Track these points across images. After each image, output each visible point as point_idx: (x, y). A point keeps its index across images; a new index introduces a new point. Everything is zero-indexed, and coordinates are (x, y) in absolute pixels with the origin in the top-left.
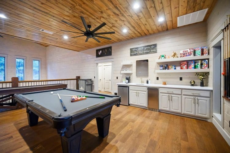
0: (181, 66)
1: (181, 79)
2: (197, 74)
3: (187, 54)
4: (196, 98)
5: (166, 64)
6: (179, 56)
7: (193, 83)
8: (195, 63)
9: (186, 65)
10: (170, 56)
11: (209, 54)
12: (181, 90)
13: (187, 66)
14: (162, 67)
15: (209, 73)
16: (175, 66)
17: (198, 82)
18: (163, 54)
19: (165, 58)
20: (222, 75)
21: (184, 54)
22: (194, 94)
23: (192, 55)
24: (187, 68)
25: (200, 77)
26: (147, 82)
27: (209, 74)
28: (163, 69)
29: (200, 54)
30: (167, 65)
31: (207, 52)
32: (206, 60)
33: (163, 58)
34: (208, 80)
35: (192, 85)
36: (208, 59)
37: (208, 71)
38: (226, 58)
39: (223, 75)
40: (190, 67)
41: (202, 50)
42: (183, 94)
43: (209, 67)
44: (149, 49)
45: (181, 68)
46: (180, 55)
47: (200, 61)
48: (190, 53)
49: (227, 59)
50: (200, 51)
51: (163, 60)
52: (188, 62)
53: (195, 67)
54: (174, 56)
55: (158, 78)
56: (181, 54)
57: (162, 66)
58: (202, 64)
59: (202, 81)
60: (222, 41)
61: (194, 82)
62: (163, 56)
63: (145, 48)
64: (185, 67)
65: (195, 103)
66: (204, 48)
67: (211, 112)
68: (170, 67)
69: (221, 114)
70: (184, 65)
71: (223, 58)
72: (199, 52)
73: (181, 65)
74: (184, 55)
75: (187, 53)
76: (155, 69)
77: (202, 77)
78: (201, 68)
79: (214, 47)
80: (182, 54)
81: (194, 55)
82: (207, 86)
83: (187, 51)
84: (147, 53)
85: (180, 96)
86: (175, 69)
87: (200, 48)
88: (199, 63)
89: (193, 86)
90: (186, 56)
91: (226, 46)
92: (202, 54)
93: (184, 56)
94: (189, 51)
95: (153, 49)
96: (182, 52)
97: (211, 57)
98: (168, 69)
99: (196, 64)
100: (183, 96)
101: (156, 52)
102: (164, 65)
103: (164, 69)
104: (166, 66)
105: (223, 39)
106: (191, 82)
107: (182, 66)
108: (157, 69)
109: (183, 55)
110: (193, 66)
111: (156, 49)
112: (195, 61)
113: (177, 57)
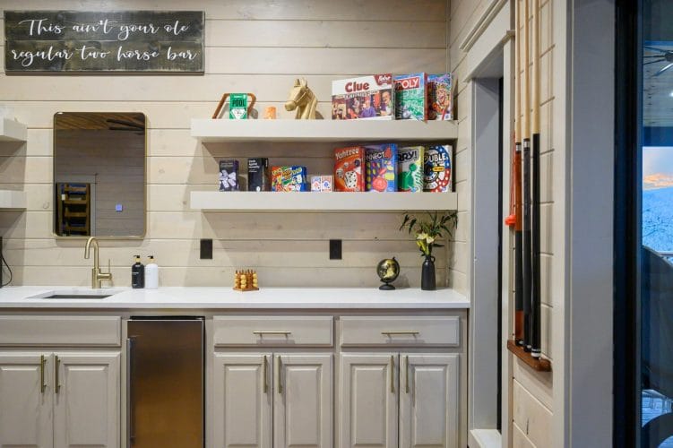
0: (333, 172)
1: (336, 249)
2: (410, 220)
3: (366, 106)
4: (403, 356)
5: (259, 155)
6: (327, 109)
7: (390, 274)
8: (400, 158)
9: (359, 170)
10: (281, 109)
11: (455, 117)
12: (329, 318)
13: (366, 175)
14: (233, 176)
15: (454, 214)
16: (304, 173)
17: (412, 264)
18: (239, 88)
19: (251, 113)
20: (506, 228)
21: (350, 103)
22: (397, 339)
23: (389, 110)
24: (366, 185)
25: (422, 236)
26: (138, 279)
27: (456, 222)
28: (240, 186)
29: (421, 108)
30: (262, 161)
31: (449, 103)
32: (447, 148)
33: (242, 111)
34: (452, 254)
35: (388, 285)
36: (452, 142)
37: (452, 207)
38: (524, 136)
39: (512, 226)
40: (378, 182)
41: (431, 91)
42: (341, 341)
43: (458, 186)
44: (150, 42)
45: (338, 187)
46: (331, 105)
47: (420, 150)
48: (376, 101)
49: (524, 145)
50: (420, 92)
51: (237, 127)
52: (368, 153)
53: (400, 184)
54: (302, 108)
55: (206, 249)
56: (335, 100)
57: (235, 168)
58: (427, 169)
59: (429, 257)
60: (507, 47)
61: (396, 266)
62: (238, 102)
63: (127, 30)
64: (353, 180)
65: (396, 390)
66: (439, 82)
67: (462, 428)
68: (279, 175)
69: (499, 428)
70: (351, 169)
71: (513, 136)
72: (415, 99)
73: (336, 164)
74: (351, 106)
75: (362, 100)
76: (192, 183)
77: (430, 240)
78: (426, 190)
79: (474, 78)
80: (340, 101)
81: (398, 114)
82: (447, 285)
83: (366, 86)
84: (136, 68)
85: (327, 355)
86: (306, 187)
87: (422, 76)
88: (418, 163)
89: (392, 288)
90: (362, 114)
91: (523, 76)
92: (431, 113)
93: (349, 116)
94: (374, 88)
95: (179, 42)
96: (339, 89)
97: (464, 131)
98: (269, 188)
99: (405, 166)
100: (344, 355)
101: (195, 68)
102: (243, 164)
103: (242, 189)
104: (254, 165)
105: (511, 36)
106: (380, 269)
107: (340, 170)
108: (206, 186)
109: (343, 106)
110: (391, 177)
111: (198, 48)
112: (400, 149)
113: (318, 116)
